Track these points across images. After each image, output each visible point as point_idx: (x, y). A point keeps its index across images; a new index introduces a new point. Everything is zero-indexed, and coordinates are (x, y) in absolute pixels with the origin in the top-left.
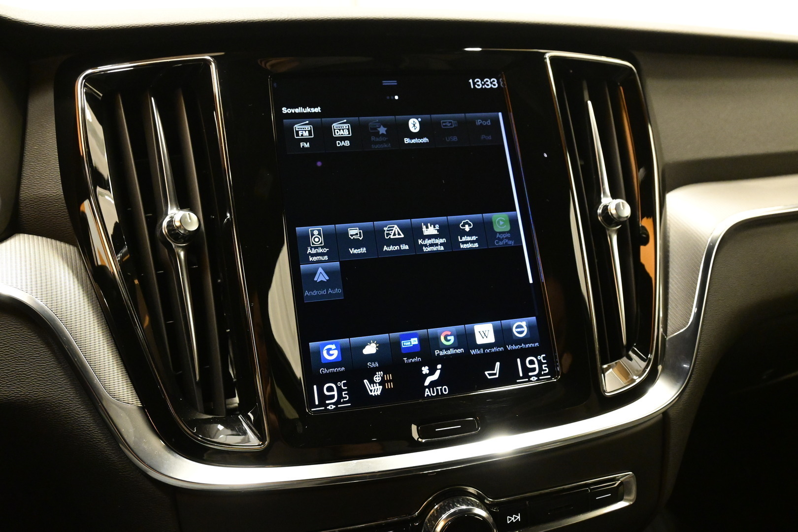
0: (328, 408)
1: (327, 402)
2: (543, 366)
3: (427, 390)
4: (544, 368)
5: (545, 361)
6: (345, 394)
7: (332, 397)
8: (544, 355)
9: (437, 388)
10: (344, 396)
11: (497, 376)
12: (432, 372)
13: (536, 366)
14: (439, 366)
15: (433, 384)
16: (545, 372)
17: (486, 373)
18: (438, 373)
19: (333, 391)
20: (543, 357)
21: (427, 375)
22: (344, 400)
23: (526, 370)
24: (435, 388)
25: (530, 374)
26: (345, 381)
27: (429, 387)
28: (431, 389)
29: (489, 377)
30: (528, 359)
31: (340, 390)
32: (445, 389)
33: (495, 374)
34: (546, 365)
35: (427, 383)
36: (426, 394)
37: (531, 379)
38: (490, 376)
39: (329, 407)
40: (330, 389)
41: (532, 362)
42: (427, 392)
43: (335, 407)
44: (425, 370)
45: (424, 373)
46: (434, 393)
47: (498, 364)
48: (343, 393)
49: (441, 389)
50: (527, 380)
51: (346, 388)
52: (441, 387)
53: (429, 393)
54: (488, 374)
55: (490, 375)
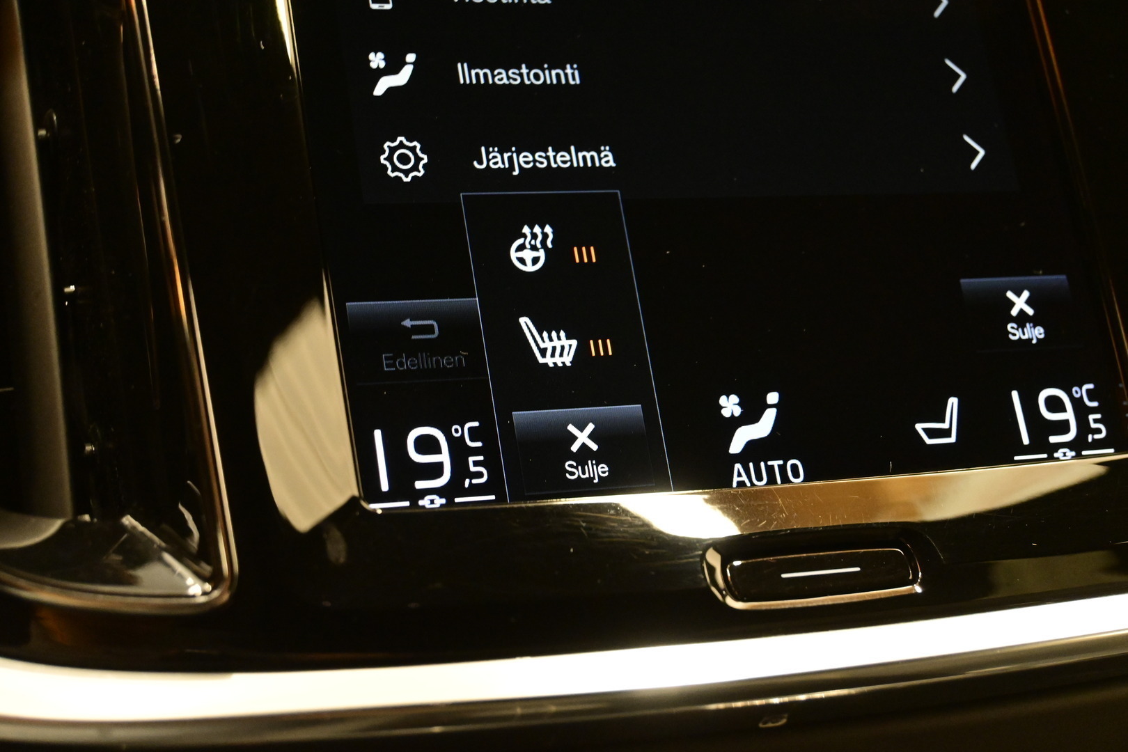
0: (421, 503)
1: (420, 485)
2: (1091, 417)
3: (738, 466)
4: (1093, 426)
5: (1095, 404)
6: (476, 464)
7: (435, 471)
8: (1091, 386)
9: (770, 463)
10: (473, 469)
11: (953, 439)
12: (751, 415)
13: (1069, 415)
14: (773, 398)
15: (755, 450)
16: (1097, 436)
17: (919, 427)
18: (769, 416)
19: (439, 451)
20: (1088, 391)
21: (735, 423)
22: (475, 481)
23: (1041, 429)
24: (762, 464)
25: (1053, 439)
26: (476, 424)
27: (744, 457)
28: (751, 465)
29: (929, 441)
30: (1044, 394)
31: (459, 451)
32: (794, 467)
33: (947, 433)
34: (1098, 416)
35: (736, 447)
36: (736, 479)
37: (1056, 455)
38: (930, 437)
39: (425, 502)
40: (427, 445)
41: (1055, 404)
42: (739, 475)
43: (443, 501)
44: (730, 406)
45: (726, 413)
46: (759, 478)
47: (953, 402)
48: (471, 459)
49: (782, 469)
50: (1045, 456)
51: (479, 444)
52: (781, 462)
53: (744, 478)
54: (925, 430)
55: (932, 433)
